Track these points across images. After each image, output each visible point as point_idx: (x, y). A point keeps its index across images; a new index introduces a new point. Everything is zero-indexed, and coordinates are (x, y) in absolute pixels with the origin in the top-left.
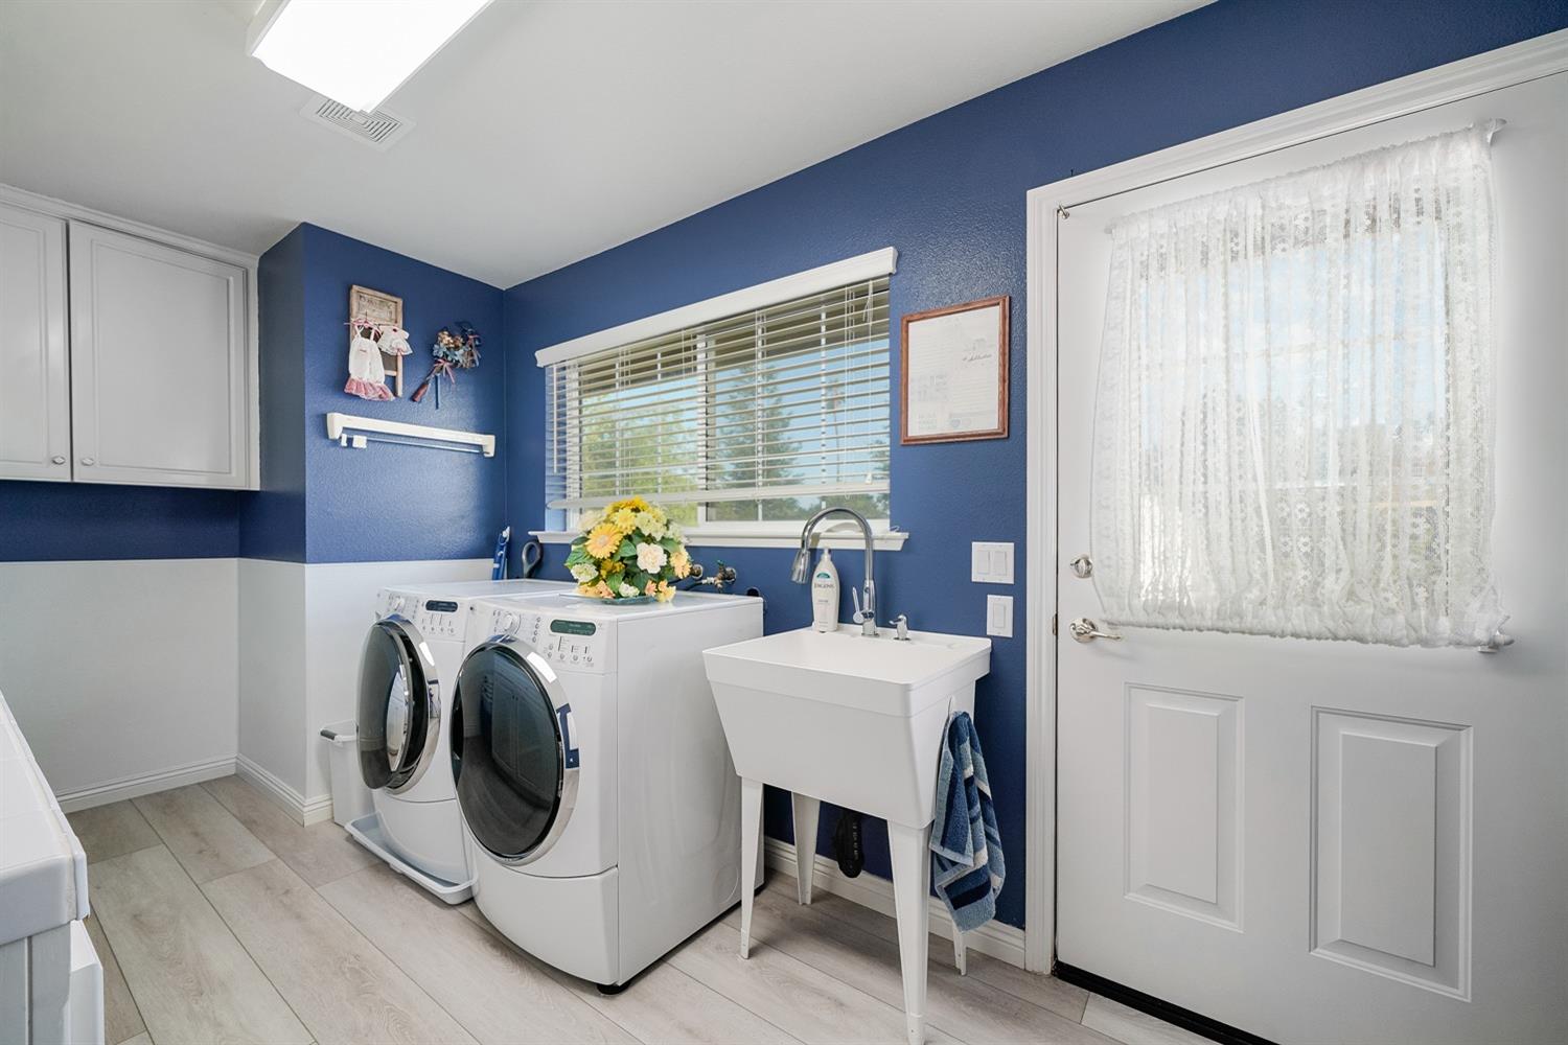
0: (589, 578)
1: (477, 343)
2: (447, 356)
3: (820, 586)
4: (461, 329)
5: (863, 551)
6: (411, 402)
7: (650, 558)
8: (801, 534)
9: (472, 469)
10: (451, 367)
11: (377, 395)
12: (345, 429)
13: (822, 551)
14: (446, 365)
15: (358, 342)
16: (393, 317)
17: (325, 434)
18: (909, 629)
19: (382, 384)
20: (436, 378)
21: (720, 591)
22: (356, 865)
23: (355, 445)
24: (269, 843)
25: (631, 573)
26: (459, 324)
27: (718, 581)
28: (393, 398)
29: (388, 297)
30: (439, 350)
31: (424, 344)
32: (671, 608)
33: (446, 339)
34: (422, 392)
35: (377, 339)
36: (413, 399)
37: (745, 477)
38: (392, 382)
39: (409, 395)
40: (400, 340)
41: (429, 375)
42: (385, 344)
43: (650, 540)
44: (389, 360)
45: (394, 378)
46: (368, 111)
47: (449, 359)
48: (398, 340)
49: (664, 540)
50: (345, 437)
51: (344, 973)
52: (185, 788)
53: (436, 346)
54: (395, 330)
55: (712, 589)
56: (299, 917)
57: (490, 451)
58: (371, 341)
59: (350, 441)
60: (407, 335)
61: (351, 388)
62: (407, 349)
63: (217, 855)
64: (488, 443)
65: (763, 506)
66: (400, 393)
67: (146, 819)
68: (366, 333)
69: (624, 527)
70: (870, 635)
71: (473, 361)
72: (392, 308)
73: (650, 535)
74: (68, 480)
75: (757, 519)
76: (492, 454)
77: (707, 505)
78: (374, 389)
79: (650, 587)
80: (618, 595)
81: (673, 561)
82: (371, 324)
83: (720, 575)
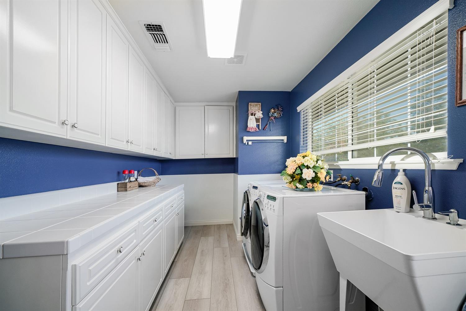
0: (288, 181)
1: (282, 109)
2: (272, 115)
3: (396, 188)
4: (276, 107)
5: (424, 170)
6: (263, 131)
7: (308, 174)
8: (378, 163)
9: (280, 147)
10: (274, 118)
11: (254, 130)
12: (247, 140)
13: (399, 171)
14: (273, 118)
15: (250, 117)
16: (259, 108)
17: (243, 142)
18: (459, 218)
19: (256, 127)
20: (270, 122)
21: (349, 188)
22: (241, 255)
23: (249, 144)
24: (229, 243)
25: (301, 180)
26: (276, 105)
27: (349, 183)
28: (258, 130)
29: (258, 103)
30: (270, 114)
31: (266, 113)
32: (321, 194)
33: (272, 110)
34: (266, 127)
35: (254, 115)
36: (264, 129)
37: (363, 138)
38: (258, 126)
39: (263, 128)
40: (260, 114)
41: (268, 122)
42: (256, 116)
43: (308, 167)
44: (257, 120)
45: (259, 125)
46: (233, 57)
47: (273, 116)
48: (259, 114)
49: (314, 167)
50: (247, 142)
51: (224, 283)
52: (223, 225)
53: (270, 113)
54: (259, 112)
55: (345, 187)
56: (224, 264)
57: (285, 141)
58: (253, 116)
59: (248, 143)
60: (262, 112)
61: (248, 130)
62: (261, 116)
63: (220, 242)
64: (285, 138)
65: (377, 149)
66: (260, 129)
67: (214, 230)
68: (252, 115)
69: (298, 163)
70: (429, 219)
71: (280, 115)
72: (259, 106)
73: (307, 166)
74: (204, 158)
75: (373, 156)
76: (286, 142)
77: (352, 151)
78: (253, 129)
79: (310, 185)
80: (297, 188)
81: (319, 175)
82: (253, 112)
83: (351, 181)
